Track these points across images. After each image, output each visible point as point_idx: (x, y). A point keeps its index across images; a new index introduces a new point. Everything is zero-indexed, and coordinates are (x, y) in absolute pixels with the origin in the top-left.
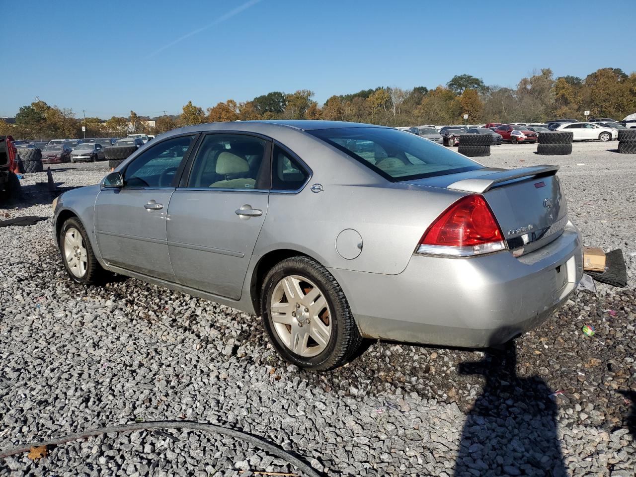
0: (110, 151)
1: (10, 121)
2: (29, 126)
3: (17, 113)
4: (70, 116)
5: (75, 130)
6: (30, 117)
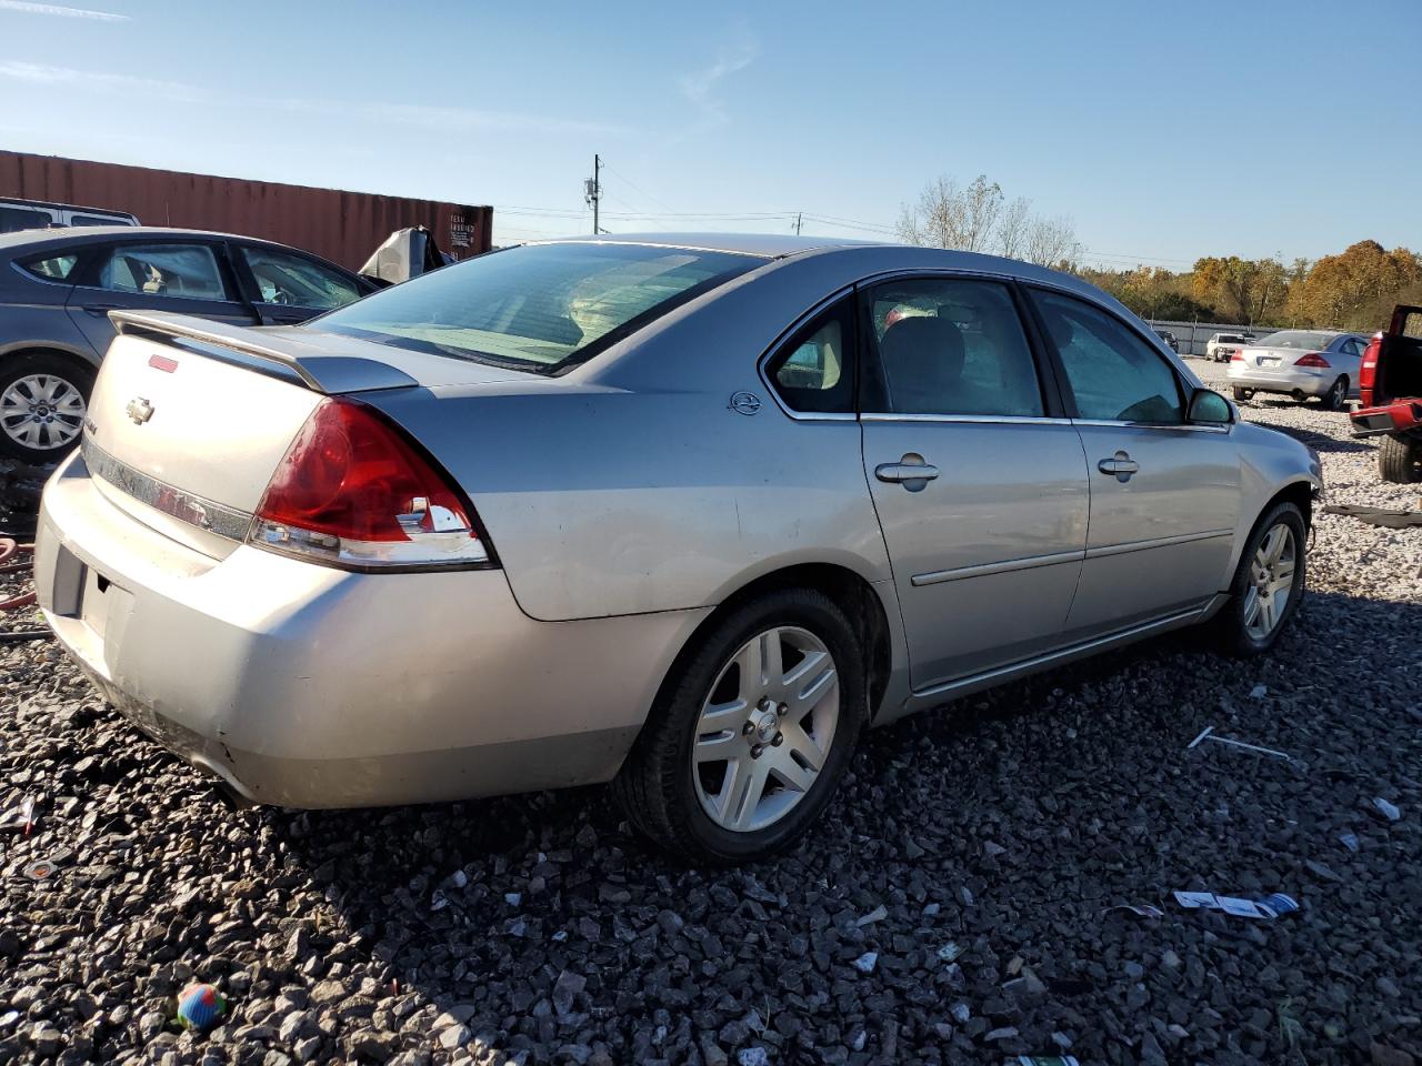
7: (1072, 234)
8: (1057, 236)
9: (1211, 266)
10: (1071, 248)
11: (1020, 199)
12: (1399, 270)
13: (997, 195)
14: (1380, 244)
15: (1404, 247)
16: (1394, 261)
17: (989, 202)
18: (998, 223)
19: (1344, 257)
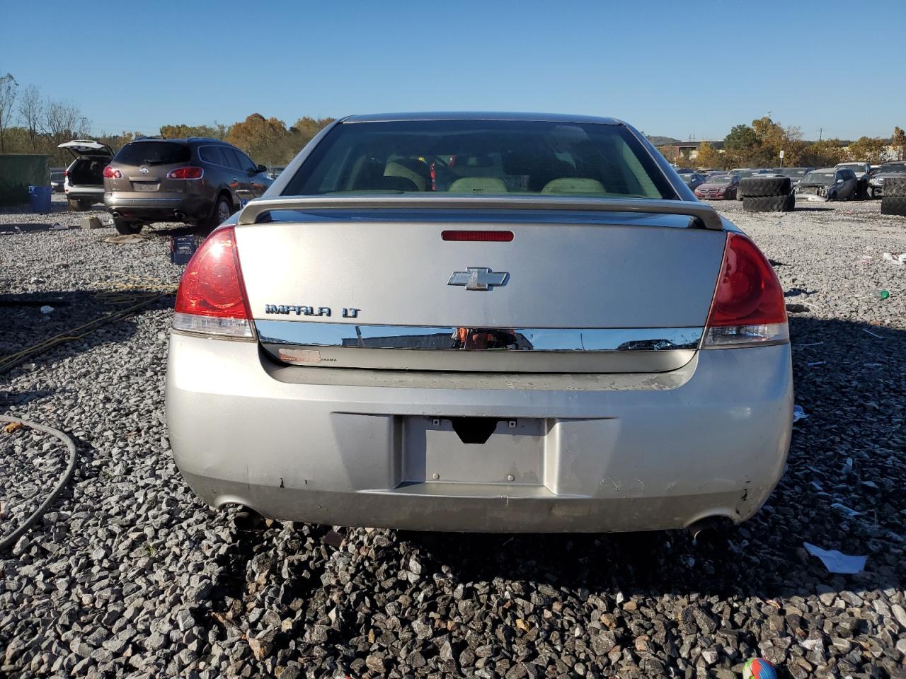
0: (751, 184)
1: (719, 145)
2: (738, 151)
3: (727, 134)
4: (795, 137)
5: (797, 157)
6: (742, 139)
7: (78, 111)
8: (68, 113)
9: (170, 131)
10: (80, 121)
11: (30, 85)
12: (274, 130)
13: (12, 82)
14: (263, 115)
15: (274, 117)
16: (271, 125)
17: (7, 88)
18: (17, 103)
19: (246, 123)
